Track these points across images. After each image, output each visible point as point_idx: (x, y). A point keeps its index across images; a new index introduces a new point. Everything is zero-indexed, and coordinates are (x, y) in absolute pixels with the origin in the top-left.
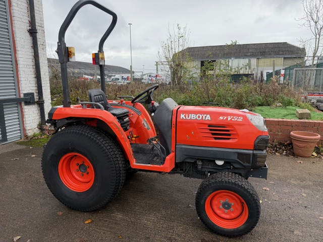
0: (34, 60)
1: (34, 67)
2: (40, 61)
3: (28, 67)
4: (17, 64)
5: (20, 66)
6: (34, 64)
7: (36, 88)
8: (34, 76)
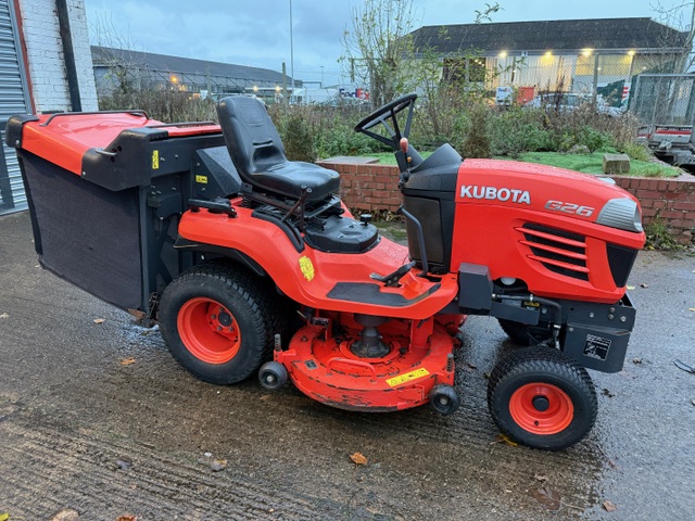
0: (60, 41)
1: (62, 55)
2: (74, 44)
3: (48, 54)
4: (25, 49)
5: (32, 53)
6: (60, 49)
7: (68, 102)
8: (62, 75)
